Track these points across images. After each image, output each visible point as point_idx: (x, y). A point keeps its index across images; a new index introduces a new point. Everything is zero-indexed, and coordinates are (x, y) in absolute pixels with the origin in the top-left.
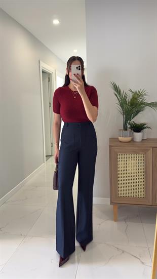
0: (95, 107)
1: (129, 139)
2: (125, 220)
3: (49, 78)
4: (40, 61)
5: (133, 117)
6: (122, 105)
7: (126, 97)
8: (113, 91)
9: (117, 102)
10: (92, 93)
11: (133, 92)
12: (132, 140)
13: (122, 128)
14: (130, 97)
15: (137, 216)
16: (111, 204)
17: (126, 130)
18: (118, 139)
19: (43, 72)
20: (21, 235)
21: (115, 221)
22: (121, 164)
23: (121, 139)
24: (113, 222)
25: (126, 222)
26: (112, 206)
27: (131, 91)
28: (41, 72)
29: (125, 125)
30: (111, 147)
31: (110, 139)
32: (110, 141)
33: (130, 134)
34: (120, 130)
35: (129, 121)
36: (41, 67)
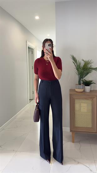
0: (60, 70)
1: (82, 90)
2: (79, 142)
3: (32, 52)
4: (27, 41)
5: (85, 77)
6: (77, 69)
7: (80, 64)
8: (72, 60)
9: (75, 67)
10: (58, 61)
11: (85, 61)
12: (84, 91)
13: (78, 83)
14: (82, 64)
15: (87, 139)
16: (70, 132)
17: (80, 84)
18: (75, 90)
19: (29, 48)
22: (77, 106)
23: (77, 90)
24: (72, 143)
25: (80, 143)
26: (71, 133)
27: (83, 60)
28: (27, 48)
29: (79, 81)
30: (71, 96)
31: (70, 90)
32: (70, 91)
33: (83, 87)
34: (76, 84)
35: (82, 79)
36: (27, 45)
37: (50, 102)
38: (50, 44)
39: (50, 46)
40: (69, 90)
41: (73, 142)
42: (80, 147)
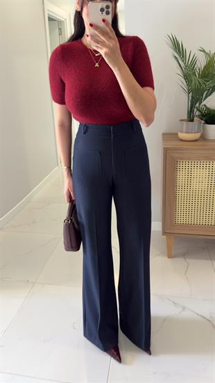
1: (198, 135)
2: (184, 255)
3: (60, 29)
4: (45, 1)
5: (206, 97)
6: (187, 77)
7: (194, 62)
8: (171, 52)
9: (179, 71)
10: (134, 52)
11: (207, 54)
12: (203, 138)
13: (186, 117)
14: (201, 62)
15: (204, 249)
16: (163, 235)
17: (192, 121)
18: (177, 134)
19: (50, 19)
20: (28, 281)
21: (169, 258)
22: (181, 177)
23: (182, 135)
24: (166, 259)
25: (185, 258)
26: (165, 236)
27: (204, 51)
28: (47, 19)
29: (191, 112)
30: (166, 152)
31: (163, 134)
32: (163, 138)
33: (199, 128)
34: (181, 120)
35: (197, 105)
36: (46, 11)
37: (112, 190)
38: (108, 7)
39: (108, 13)
40: (161, 136)
41: (170, 256)
42: (187, 268)
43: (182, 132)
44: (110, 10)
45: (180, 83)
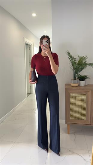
0: (57, 65)
1: (77, 85)
2: (74, 133)
3: (30, 48)
4: (25, 38)
5: (80, 72)
6: (73, 65)
7: (75, 60)
8: (68, 56)
9: (70, 63)
11: (80, 57)
12: (79, 85)
13: (73, 78)
14: (77, 60)
15: (82, 131)
16: (66, 124)
17: (75, 79)
18: (70, 84)
19: (26, 44)
22: (72, 100)
24: (67, 135)
25: (75, 135)
26: (66, 125)
27: (78, 56)
29: (75, 76)
30: (66, 90)
33: (78, 82)
35: (77, 74)
36: (25, 41)
37: (47, 96)
38: (47, 41)
39: (47, 42)
40: (65, 85)
41: (68, 133)
42: (75, 138)
43: (72, 83)
44: (48, 41)
45: (71, 67)
